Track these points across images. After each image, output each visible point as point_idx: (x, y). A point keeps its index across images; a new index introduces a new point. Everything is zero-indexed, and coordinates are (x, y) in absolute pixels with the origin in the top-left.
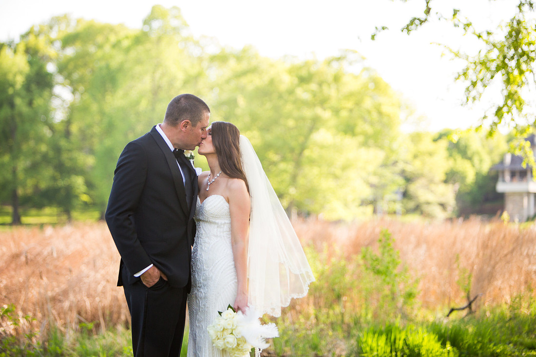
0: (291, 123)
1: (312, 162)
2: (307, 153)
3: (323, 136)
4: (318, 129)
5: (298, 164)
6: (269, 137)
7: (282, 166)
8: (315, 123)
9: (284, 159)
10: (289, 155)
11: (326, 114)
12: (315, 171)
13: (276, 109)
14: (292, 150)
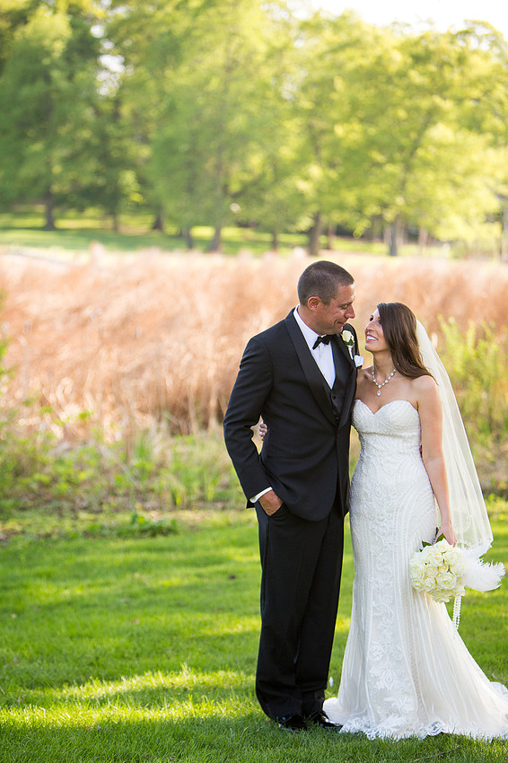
0: (402, 114)
1: (426, 164)
2: (420, 152)
3: (441, 132)
4: (435, 123)
5: (408, 167)
6: (372, 131)
7: (390, 168)
8: (432, 116)
9: (391, 160)
10: (398, 156)
11: (447, 105)
12: (430, 176)
13: (382, 95)
14: (401, 149)
